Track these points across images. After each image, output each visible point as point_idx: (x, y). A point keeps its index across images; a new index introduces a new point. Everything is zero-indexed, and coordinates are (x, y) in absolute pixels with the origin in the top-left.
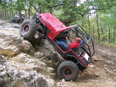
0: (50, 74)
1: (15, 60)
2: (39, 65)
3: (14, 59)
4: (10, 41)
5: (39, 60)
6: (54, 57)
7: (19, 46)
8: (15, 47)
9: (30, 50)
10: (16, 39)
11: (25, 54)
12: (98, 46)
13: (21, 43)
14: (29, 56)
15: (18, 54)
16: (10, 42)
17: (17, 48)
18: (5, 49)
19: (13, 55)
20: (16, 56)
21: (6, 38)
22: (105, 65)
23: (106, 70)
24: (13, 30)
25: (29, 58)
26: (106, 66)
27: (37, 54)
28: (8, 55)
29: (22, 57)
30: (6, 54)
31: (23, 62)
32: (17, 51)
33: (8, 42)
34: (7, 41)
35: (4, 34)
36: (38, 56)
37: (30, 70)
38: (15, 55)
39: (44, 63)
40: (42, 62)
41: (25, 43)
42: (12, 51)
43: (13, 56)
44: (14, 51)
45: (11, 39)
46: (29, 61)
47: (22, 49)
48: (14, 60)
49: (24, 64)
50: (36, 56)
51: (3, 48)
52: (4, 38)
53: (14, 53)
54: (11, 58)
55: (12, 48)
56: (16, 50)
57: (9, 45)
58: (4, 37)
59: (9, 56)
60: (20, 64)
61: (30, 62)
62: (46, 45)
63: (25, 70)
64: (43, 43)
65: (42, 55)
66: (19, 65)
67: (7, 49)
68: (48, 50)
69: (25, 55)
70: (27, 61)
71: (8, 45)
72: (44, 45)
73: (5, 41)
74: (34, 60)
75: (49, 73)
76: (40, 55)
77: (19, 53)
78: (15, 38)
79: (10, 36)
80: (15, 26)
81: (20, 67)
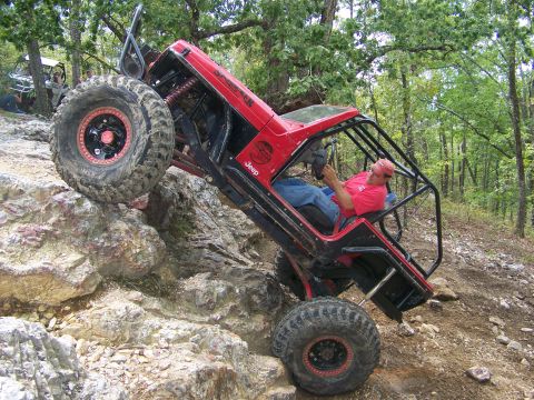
0: (271, 392)
1: (83, 331)
2: (216, 353)
3: (75, 326)
4: (45, 220)
5: (210, 322)
6: (268, 297)
7: (97, 249)
8: (75, 256)
9: (156, 267)
10: (77, 211)
11: (136, 294)
12: (421, 220)
13: (105, 234)
14: (155, 304)
15: (92, 296)
16: (46, 227)
17: (88, 262)
18: (19, 268)
19: (64, 303)
20: (84, 307)
21: (20, 202)
22: (492, 319)
23: (505, 344)
24: (34, 157)
25: (156, 312)
26: (499, 321)
27: (193, 292)
28: (36, 306)
29: (120, 314)
30: (22, 297)
31: (131, 340)
32: (86, 279)
33: (32, 227)
34: (28, 219)
35: (5, 180)
36: (202, 300)
37: (182, 386)
38: (78, 303)
39: (236, 340)
40: (226, 335)
41: (127, 232)
42: (63, 282)
43: (67, 308)
44: (75, 281)
45: (49, 208)
46: (161, 331)
47: (116, 265)
48: (78, 330)
49: (137, 351)
50: (188, 301)
51: (10, 266)
52: (7, 203)
53: (70, 292)
54: (54, 320)
55: (58, 261)
56: (80, 275)
57: (38, 247)
58: (6, 197)
59: (41, 309)
60: (118, 357)
61: (168, 341)
62: (205, 230)
63: (155, 390)
64: (189, 219)
65: (221, 290)
66: (115, 365)
67: (33, 273)
68: (225, 259)
69: (136, 302)
70: (149, 337)
71: (34, 243)
72: (196, 227)
73: (13, 222)
74: (187, 325)
75: (264, 390)
76: (212, 294)
77: (101, 289)
78: (72, 206)
79: (42, 194)
80: (38, 133)
81: (119, 373)
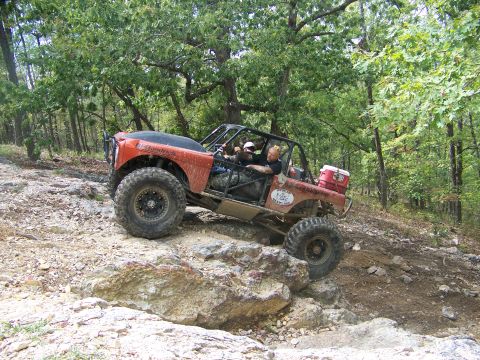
4: (259, 267)
8: (281, 285)
10: (279, 259)
13: (289, 270)
15: (291, 305)
16: (261, 271)
17: (286, 287)
20: (289, 312)
32: (289, 297)
33: (254, 272)
34: (250, 268)
41: (297, 266)
43: (282, 314)
45: (261, 260)
48: (295, 324)
49: (328, 329)
54: (278, 322)
57: (261, 283)
59: (271, 317)
71: (259, 281)
73: (245, 271)
77: (292, 300)
79: (254, 253)
